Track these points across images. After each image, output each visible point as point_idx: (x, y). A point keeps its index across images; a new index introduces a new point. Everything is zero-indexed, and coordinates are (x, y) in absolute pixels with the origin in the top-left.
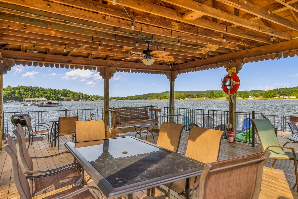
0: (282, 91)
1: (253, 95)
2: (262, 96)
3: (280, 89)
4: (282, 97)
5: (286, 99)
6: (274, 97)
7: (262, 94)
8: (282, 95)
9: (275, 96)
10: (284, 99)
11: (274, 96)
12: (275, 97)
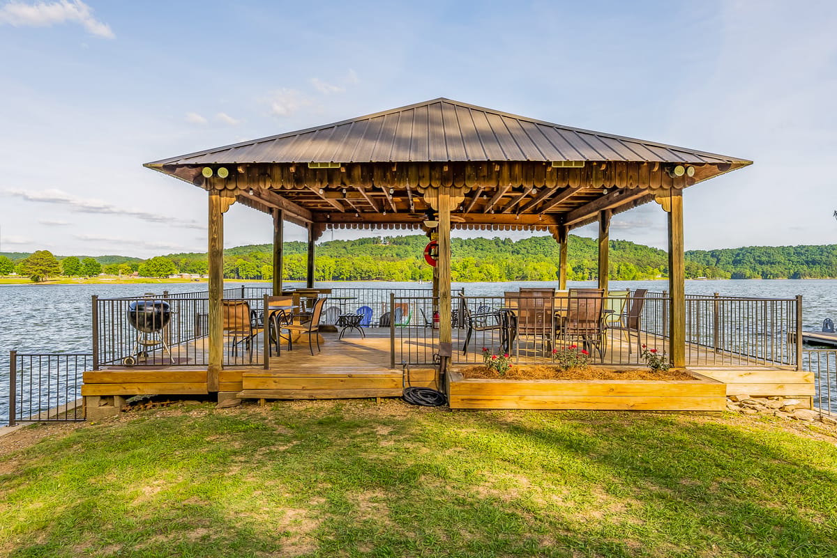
0: (183, 261)
1: (111, 271)
2: (135, 273)
3: (178, 255)
4: (186, 275)
5: (196, 280)
6: (168, 275)
7: (135, 268)
8: (183, 270)
9: (172, 274)
10: (192, 280)
11: (169, 273)
12: (170, 276)
